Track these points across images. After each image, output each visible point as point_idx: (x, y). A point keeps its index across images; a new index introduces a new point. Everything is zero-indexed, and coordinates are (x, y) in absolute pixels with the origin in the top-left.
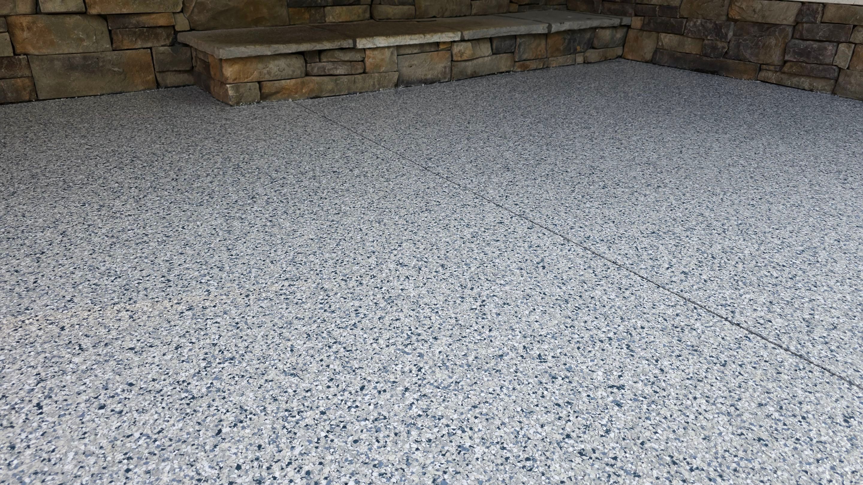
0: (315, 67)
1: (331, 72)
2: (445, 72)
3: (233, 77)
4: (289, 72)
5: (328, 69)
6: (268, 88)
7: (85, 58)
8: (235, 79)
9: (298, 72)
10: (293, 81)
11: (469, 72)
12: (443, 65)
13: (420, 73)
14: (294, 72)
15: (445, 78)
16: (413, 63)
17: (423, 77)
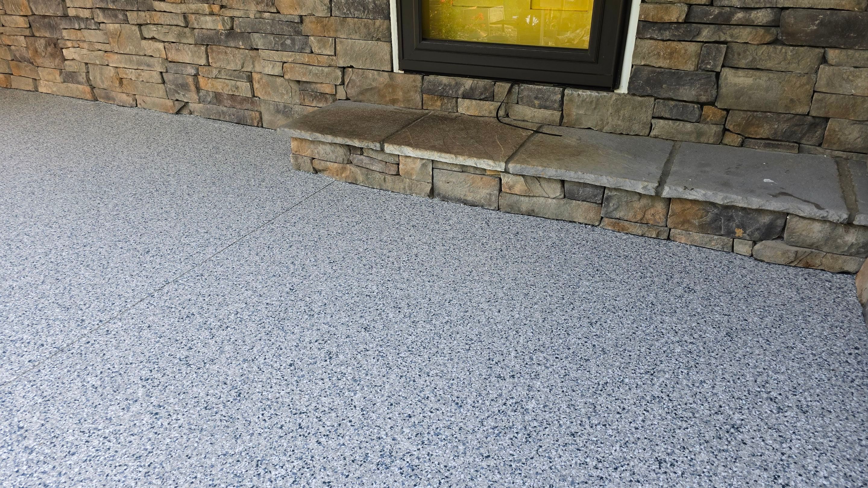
0: (356, 158)
1: (368, 167)
2: (490, 200)
3: (295, 150)
4: (332, 157)
5: (365, 163)
6: (318, 165)
7: (285, 106)
8: (296, 152)
9: (340, 159)
10: (336, 165)
11: (524, 208)
12: (488, 191)
13: (460, 192)
14: (336, 157)
15: (490, 205)
16: (451, 180)
17: (462, 196)
